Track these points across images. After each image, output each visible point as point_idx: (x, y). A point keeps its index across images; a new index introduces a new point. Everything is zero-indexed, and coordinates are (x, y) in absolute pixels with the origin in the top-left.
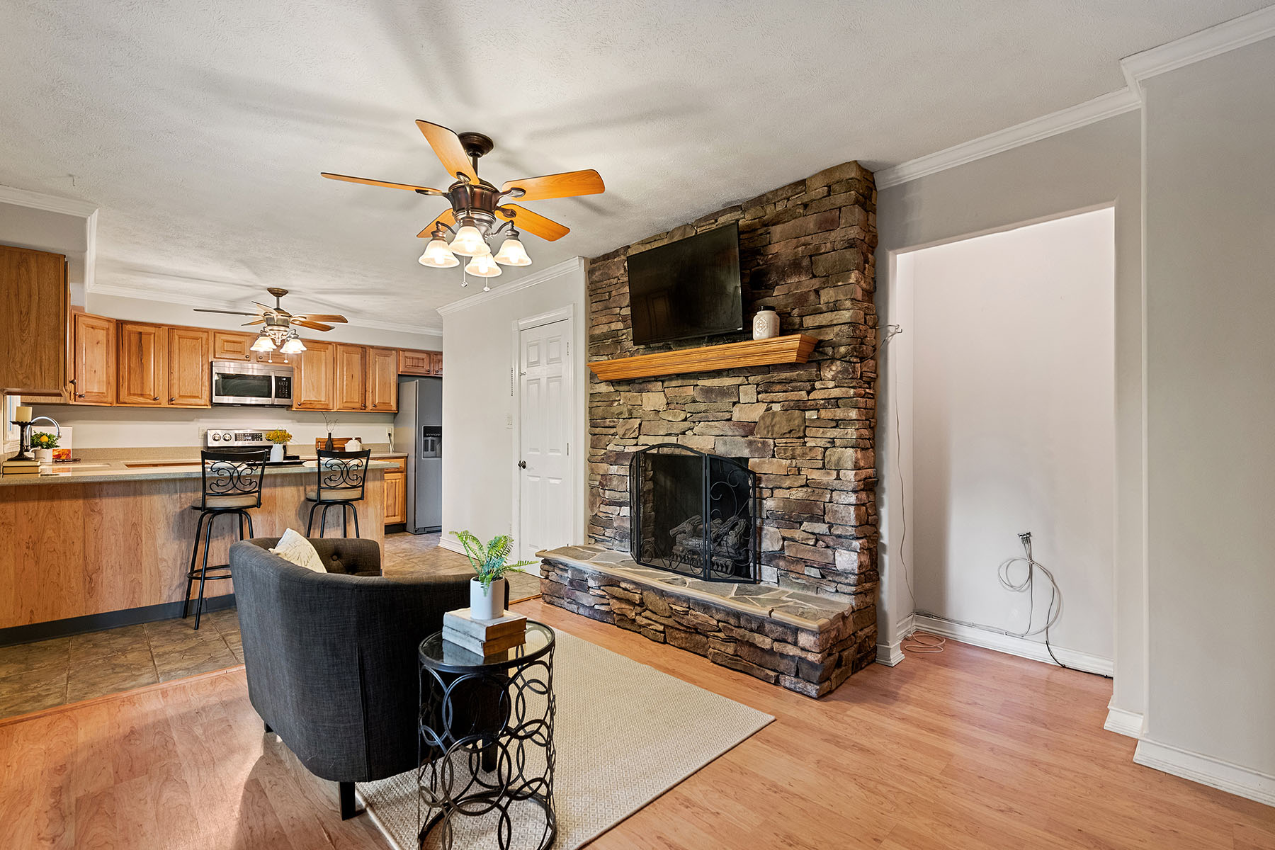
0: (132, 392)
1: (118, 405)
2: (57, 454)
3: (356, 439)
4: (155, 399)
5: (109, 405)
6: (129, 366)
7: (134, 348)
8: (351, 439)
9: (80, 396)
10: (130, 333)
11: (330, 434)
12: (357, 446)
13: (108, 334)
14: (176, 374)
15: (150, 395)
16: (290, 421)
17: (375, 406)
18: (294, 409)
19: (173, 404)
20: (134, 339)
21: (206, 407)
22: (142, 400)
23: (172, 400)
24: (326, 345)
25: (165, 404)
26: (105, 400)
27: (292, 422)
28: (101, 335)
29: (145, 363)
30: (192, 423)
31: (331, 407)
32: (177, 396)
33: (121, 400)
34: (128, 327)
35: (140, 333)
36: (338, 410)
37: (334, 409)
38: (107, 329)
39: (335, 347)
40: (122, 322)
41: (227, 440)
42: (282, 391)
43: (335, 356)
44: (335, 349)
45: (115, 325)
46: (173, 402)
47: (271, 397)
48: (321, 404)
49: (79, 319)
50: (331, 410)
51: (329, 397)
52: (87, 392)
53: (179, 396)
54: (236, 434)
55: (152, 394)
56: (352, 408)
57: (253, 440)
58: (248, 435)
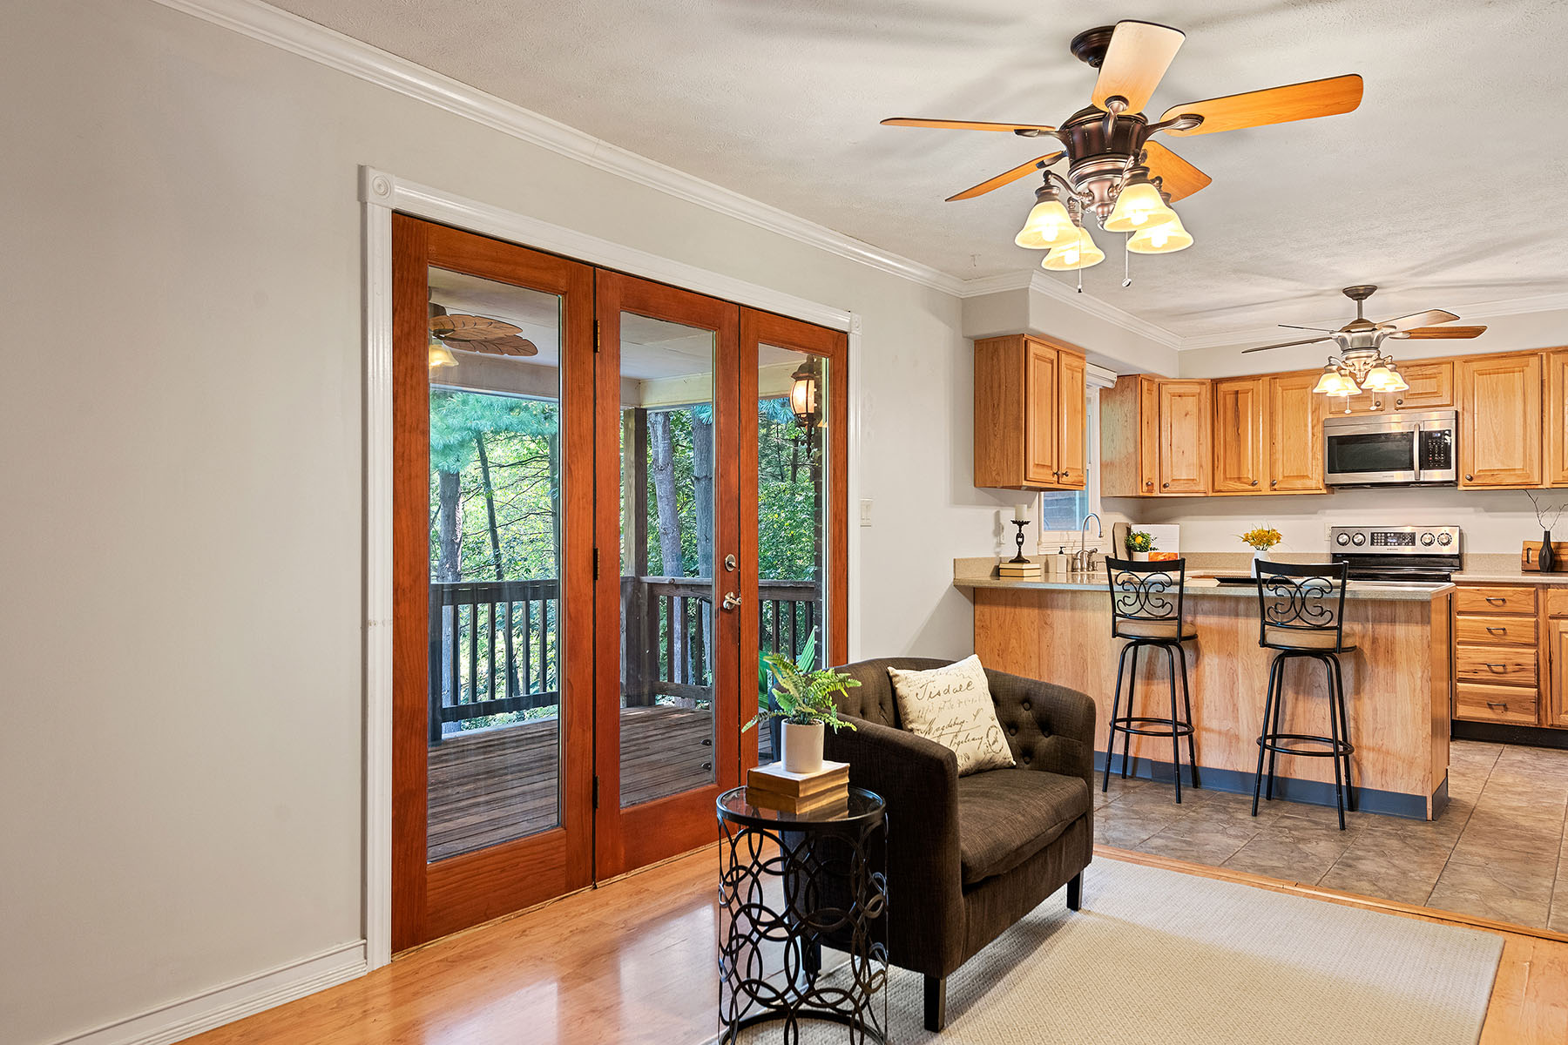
0: (1229, 476)
1: (1214, 494)
4: (1253, 484)
5: (1203, 495)
6: (1225, 440)
7: (1230, 414)
9: (1165, 486)
10: (1225, 394)
11: (1547, 534)
13: (1199, 400)
14: (1279, 446)
15: (1248, 478)
16: (1471, 509)
18: (1461, 488)
19: (1275, 490)
20: (1230, 400)
21: (1318, 492)
22: (1239, 486)
23: (1274, 485)
24: (1525, 359)
25: (1266, 490)
26: (1196, 489)
27: (1476, 511)
28: (1190, 404)
29: (1242, 435)
30: (1314, 516)
31: (1536, 479)
32: (1281, 478)
33: (1217, 488)
34: (1223, 387)
35: (1237, 392)
36: (1555, 486)
37: (1547, 484)
38: (1199, 394)
39: (1544, 358)
40: (1216, 382)
41: (1359, 544)
42: (1434, 456)
43: (1545, 377)
44: (1544, 362)
45: (1209, 387)
46: (1276, 487)
47: (1413, 469)
48: (1515, 474)
49: (1164, 388)
50: (1540, 487)
51: (1531, 460)
52: (1173, 480)
53: (1284, 477)
54: (1373, 534)
55: (1250, 476)
57: (1399, 544)
58: (1392, 535)
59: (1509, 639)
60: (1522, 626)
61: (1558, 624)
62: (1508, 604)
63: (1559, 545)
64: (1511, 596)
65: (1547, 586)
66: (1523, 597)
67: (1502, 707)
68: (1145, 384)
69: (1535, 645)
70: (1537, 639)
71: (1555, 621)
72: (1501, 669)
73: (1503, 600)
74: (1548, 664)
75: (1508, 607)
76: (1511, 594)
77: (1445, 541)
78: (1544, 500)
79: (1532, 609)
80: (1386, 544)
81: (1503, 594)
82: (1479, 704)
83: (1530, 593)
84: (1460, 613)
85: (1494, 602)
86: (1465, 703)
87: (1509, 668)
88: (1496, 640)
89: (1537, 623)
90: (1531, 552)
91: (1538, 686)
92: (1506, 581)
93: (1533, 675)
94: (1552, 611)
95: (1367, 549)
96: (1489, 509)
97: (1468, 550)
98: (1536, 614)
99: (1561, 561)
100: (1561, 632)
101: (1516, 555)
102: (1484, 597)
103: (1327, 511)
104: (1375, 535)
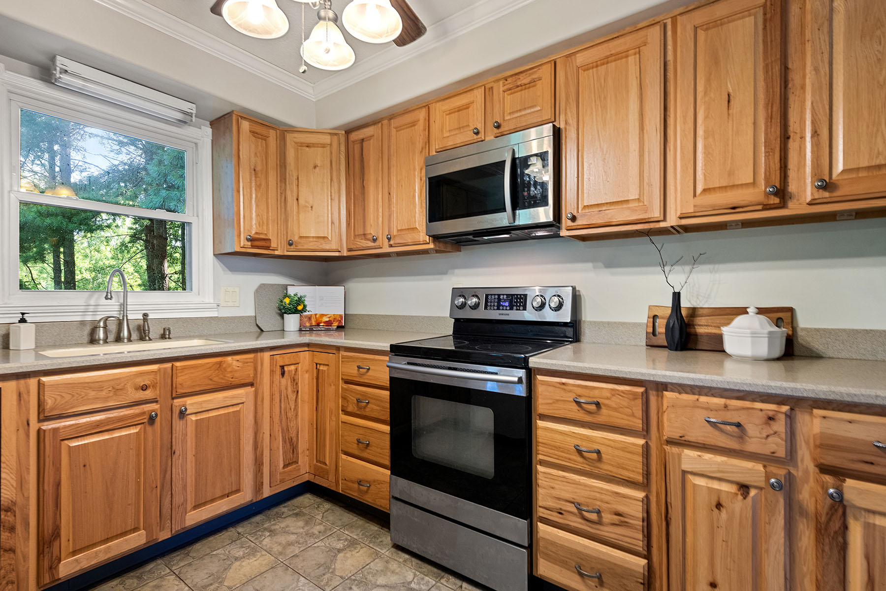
0: (356, 233)
1: (349, 253)
2: (327, 320)
3: (761, 311)
4: (374, 240)
5: (337, 254)
6: (354, 193)
7: (357, 166)
8: (743, 311)
9: (292, 244)
10: (354, 144)
11: (677, 296)
12: (754, 335)
13: (331, 153)
14: (394, 196)
15: (371, 234)
16: (590, 265)
17: (827, 185)
18: (564, 232)
19: (392, 246)
21: (426, 247)
22: (365, 243)
23: (389, 240)
24: (641, 34)
26: (327, 247)
28: (319, 156)
29: (366, 187)
32: (396, 232)
33: (349, 246)
34: (355, 136)
35: (363, 140)
36: (685, 222)
37: (672, 220)
38: (331, 145)
39: (669, 27)
40: (349, 130)
42: (529, 190)
43: (670, 57)
44: (669, 33)
45: (343, 139)
46: (392, 242)
47: (506, 211)
48: (629, 208)
49: (289, 137)
50: (662, 225)
51: (650, 185)
52: (301, 237)
53: (398, 230)
54: (487, 296)
55: (372, 231)
56: (734, 208)
57: (511, 309)
58: (505, 296)
59: (606, 468)
60: (624, 449)
61: (679, 456)
62: (604, 411)
63: (693, 312)
64: (608, 398)
65: (662, 387)
66: (624, 402)
67: (597, 580)
68: (245, 125)
69: (645, 485)
70: (647, 474)
71: (675, 450)
72: (594, 517)
73: (598, 404)
74: (664, 523)
75: (605, 416)
76: (609, 395)
77: (557, 305)
78: (672, 246)
79: (638, 424)
80: (498, 309)
81: (596, 393)
82: (563, 563)
83: (635, 394)
84: (543, 417)
85: (584, 405)
86: (548, 557)
87: (607, 517)
88: (588, 468)
89: (646, 449)
90: (658, 320)
91: (648, 556)
92: (600, 373)
93: (640, 536)
94: (671, 429)
95: (482, 314)
98: (646, 432)
99: (696, 335)
100: (684, 472)
101: (640, 325)
102: (570, 397)
103: (457, 271)
104: (489, 297)
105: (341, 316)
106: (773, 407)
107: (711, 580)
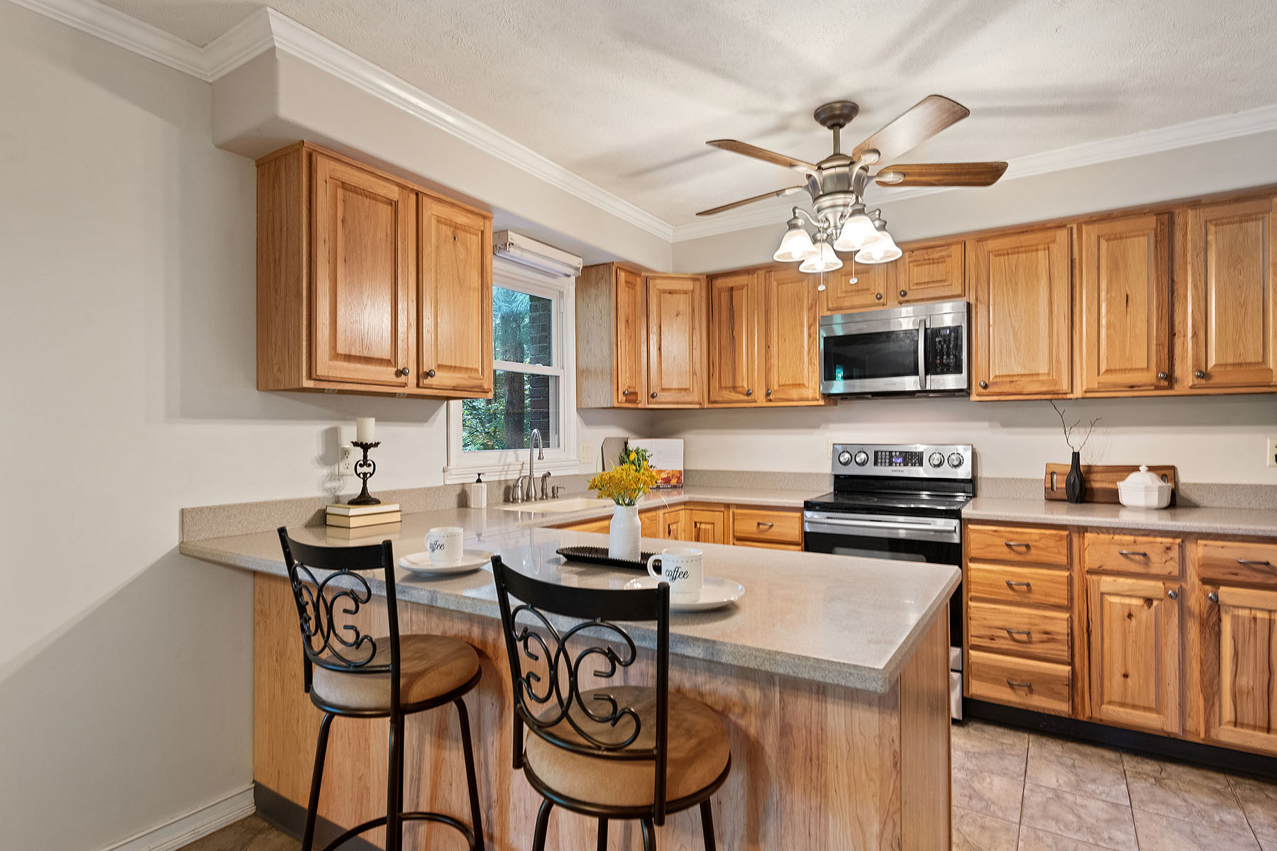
0: (723, 385)
1: (711, 406)
3: (1151, 469)
4: (748, 394)
5: (698, 406)
6: (720, 343)
7: (725, 314)
8: (1136, 469)
9: (653, 396)
10: (720, 290)
11: (1076, 456)
12: (1147, 489)
13: (693, 299)
14: (774, 349)
15: (743, 387)
16: (986, 424)
17: (1204, 375)
18: (974, 398)
19: (771, 400)
20: (725, 297)
21: (815, 403)
22: (734, 396)
23: (769, 395)
24: (1050, 234)
25: (762, 402)
26: (689, 399)
27: (991, 426)
28: (682, 303)
29: (736, 338)
30: (817, 431)
31: (1065, 386)
32: (776, 387)
33: (712, 399)
34: (719, 283)
35: (732, 289)
36: (1089, 395)
37: (1078, 393)
38: (693, 291)
39: (1075, 231)
40: (711, 278)
41: (863, 464)
42: (942, 358)
43: (1076, 255)
44: (1075, 236)
45: (704, 285)
46: (771, 397)
47: (918, 375)
48: (1039, 381)
49: (651, 283)
50: (1069, 396)
51: (1058, 362)
52: (663, 390)
53: (779, 386)
54: (876, 453)
55: (745, 385)
56: (1132, 387)
57: (906, 465)
58: (898, 454)
59: (1035, 597)
60: (1051, 581)
61: (1099, 582)
62: (1033, 551)
63: (1089, 469)
64: (1037, 541)
65: (1083, 530)
66: (1052, 543)
67: (1026, 688)
68: (622, 275)
69: (1068, 608)
70: (1071, 599)
71: (1095, 577)
72: (1024, 637)
73: (1028, 546)
74: (1086, 635)
75: (1034, 555)
76: (1037, 538)
77: (956, 463)
78: (1071, 413)
79: (1063, 559)
80: (891, 464)
81: (1026, 537)
82: (996, 680)
83: (1061, 538)
84: (973, 560)
85: (1014, 548)
86: (981, 678)
87: (1035, 637)
88: (1018, 599)
89: (1070, 579)
90: (1055, 477)
91: (1072, 663)
92: (1031, 521)
93: (1066, 648)
94: (1091, 561)
95: (871, 470)
96: (1006, 424)
97: (984, 473)
98: (1069, 566)
99: (1092, 489)
100: (1102, 594)
101: (1038, 480)
102: (1003, 541)
103: (831, 426)
104: (879, 454)
105: (680, 472)
106: (1169, 540)
107: (1124, 672)
